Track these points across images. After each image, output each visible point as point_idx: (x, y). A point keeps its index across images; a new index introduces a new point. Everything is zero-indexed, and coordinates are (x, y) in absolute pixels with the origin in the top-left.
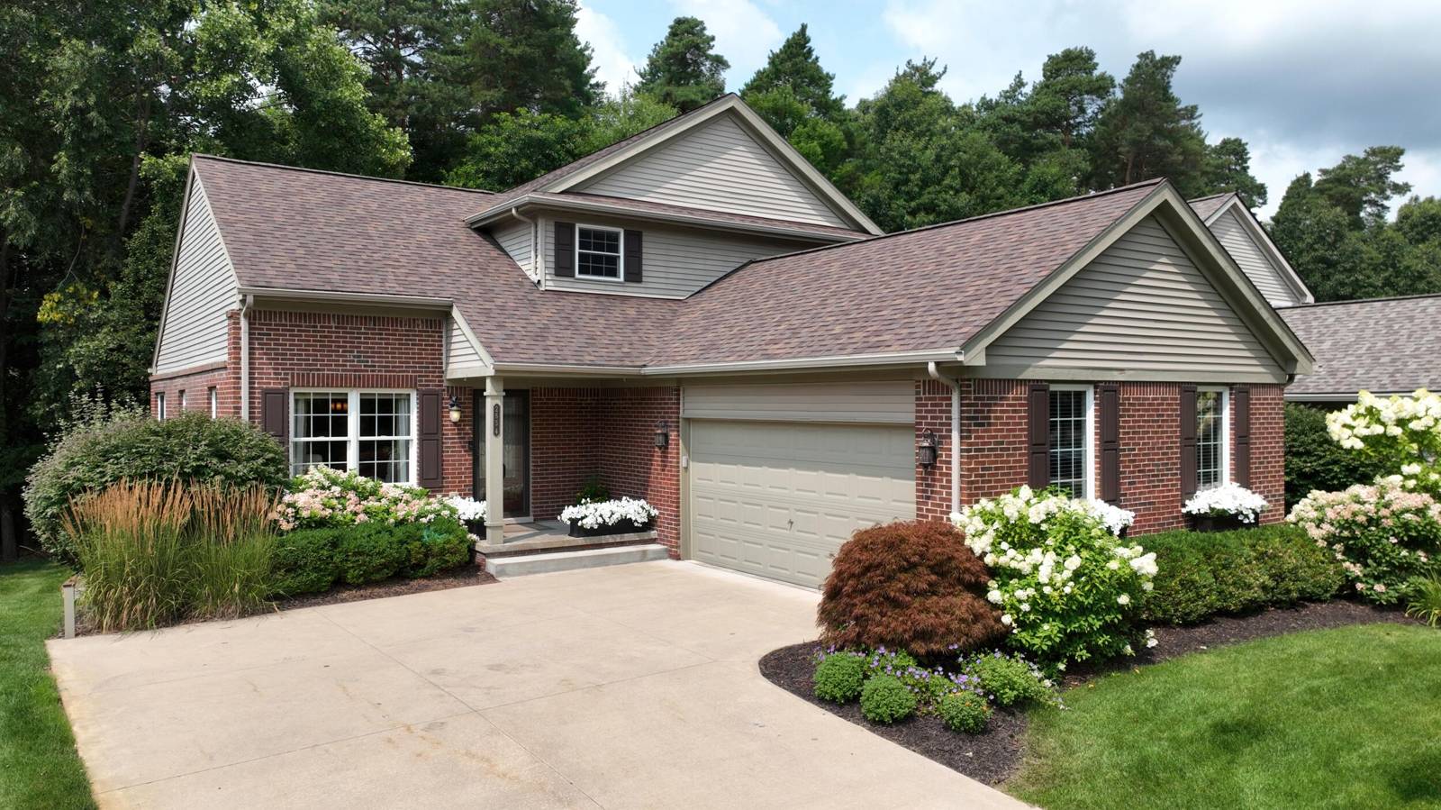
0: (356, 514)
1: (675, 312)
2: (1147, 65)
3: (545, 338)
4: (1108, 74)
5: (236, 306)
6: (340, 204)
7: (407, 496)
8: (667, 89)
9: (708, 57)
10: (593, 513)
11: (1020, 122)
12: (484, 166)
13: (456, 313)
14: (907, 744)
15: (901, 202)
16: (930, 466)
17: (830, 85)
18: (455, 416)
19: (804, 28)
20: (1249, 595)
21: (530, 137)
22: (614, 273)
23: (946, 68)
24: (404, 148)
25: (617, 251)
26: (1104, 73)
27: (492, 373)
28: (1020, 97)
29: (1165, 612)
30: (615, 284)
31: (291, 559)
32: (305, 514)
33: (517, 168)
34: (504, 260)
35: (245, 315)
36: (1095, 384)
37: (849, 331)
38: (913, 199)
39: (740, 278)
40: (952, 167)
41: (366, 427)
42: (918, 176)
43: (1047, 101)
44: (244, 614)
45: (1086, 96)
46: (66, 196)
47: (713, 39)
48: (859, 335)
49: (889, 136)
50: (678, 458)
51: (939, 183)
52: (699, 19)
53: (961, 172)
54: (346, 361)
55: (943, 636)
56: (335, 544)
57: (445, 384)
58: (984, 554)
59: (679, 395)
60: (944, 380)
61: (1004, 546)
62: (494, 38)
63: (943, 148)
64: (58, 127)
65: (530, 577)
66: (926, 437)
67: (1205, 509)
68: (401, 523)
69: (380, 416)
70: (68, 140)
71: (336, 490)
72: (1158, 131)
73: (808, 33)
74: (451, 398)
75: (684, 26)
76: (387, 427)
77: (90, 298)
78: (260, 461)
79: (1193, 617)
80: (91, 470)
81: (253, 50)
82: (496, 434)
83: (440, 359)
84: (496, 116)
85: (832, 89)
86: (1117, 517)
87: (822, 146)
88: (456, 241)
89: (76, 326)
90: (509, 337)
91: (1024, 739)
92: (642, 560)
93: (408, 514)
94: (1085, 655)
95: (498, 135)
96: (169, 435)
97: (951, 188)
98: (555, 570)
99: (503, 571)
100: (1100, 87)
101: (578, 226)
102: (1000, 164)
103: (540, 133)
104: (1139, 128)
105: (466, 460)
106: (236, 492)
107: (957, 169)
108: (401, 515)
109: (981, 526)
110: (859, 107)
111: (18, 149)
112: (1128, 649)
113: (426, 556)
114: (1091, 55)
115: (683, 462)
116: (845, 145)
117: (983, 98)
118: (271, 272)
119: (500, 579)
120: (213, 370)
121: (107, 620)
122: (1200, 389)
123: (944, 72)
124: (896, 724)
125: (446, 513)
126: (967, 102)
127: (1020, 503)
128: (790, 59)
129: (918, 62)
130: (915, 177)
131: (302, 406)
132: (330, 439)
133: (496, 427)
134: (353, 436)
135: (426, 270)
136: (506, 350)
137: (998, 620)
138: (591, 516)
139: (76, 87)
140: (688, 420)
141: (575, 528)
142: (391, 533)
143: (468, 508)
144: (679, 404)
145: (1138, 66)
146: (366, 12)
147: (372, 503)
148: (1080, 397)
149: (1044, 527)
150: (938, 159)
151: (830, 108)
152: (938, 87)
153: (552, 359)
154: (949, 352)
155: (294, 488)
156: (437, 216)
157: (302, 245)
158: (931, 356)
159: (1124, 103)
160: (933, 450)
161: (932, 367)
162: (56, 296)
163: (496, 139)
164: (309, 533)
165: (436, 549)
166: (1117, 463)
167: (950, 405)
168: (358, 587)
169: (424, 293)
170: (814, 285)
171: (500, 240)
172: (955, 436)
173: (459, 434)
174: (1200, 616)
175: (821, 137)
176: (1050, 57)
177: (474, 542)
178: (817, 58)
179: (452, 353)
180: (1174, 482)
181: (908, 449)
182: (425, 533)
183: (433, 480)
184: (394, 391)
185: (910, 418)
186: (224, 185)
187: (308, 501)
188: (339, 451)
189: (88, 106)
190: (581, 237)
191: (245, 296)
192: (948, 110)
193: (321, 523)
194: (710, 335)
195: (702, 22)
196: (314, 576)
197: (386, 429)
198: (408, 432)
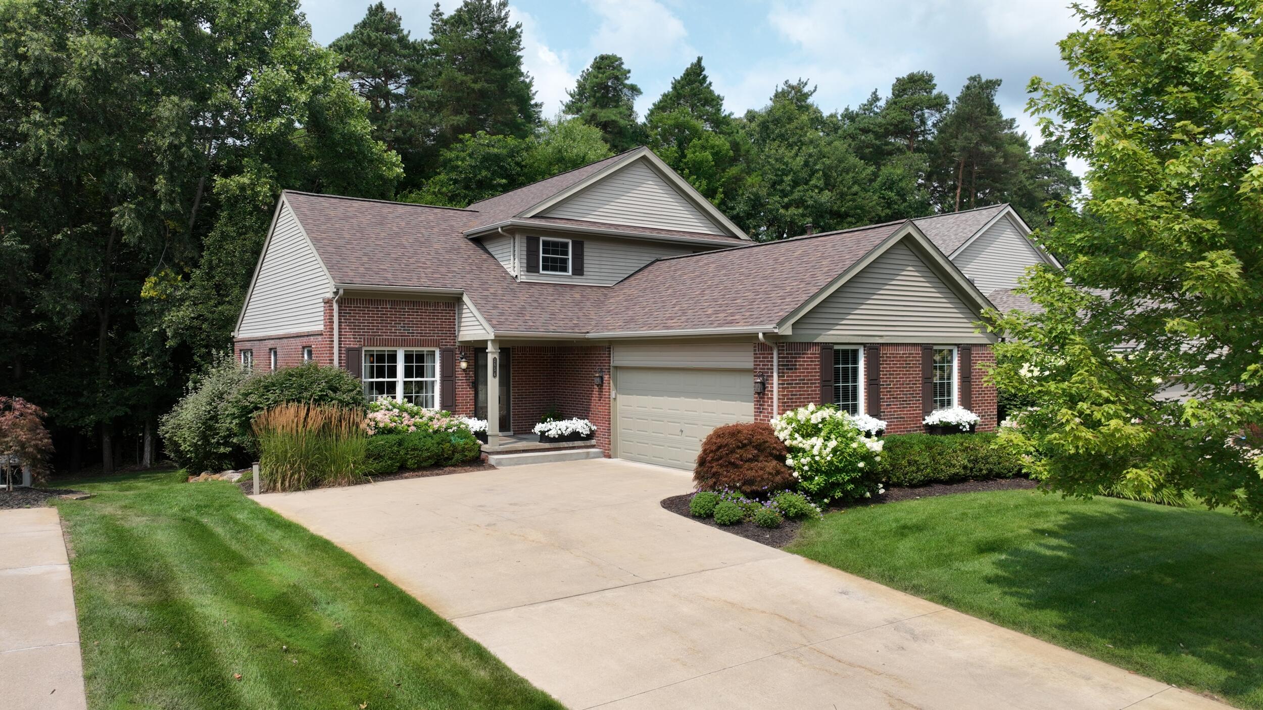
0: (409, 426)
1: (605, 295)
2: (975, 87)
3: (524, 315)
4: (943, 94)
5: (330, 295)
6: (381, 224)
7: (437, 416)
8: (592, 111)
9: (625, 86)
10: (555, 427)
11: (874, 132)
12: (454, 176)
13: (465, 298)
14: (737, 534)
15: (777, 198)
16: (762, 393)
17: (721, 105)
18: (464, 365)
19: (700, 60)
20: (953, 471)
21: (488, 153)
22: (565, 269)
23: (816, 87)
24: (398, 166)
25: (567, 255)
26: (940, 93)
27: (493, 338)
28: (876, 109)
29: (898, 478)
30: (566, 277)
31: (376, 452)
32: (381, 425)
33: (479, 177)
34: (491, 260)
35: (337, 301)
36: (864, 345)
37: (716, 312)
38: (786, 196)
39: (650, 272)
40: (817, 171)
41: (408, 373)
42: (789, 178)
43: (896, 115)
44: (350, 484)
45: (926, 111)
46: (163, 208)
47: (629, 71)
48: (722, 315)
49: (767, 145)
50: (610, 392)
51: (806, 183)
52: (619, 56)
53: (825, 174)
54: (397, 330)
55: (760, 482)
56: (400, 443)
57: (457, 344)
58: (785, 440)
59: (610, 351)
60: (768, 343)
61: (797, 435)
62: (460, 76)
63: (810, 155)
64: (158, 159)
65: (517, 467)
66: (759, 376)
67: (936, 422)
68: (436, 432)
69: (416, 363)
70: (166, 168)
71: (396, 411)
72: (985, 139)
73: (703, 63)
74: (461, 354)
75: (607, 62)
76: (420, 372)
77: (176, 280)
78: (355, 392)
79: (915, 481)
80: (260, 397)
81: (295, 100)
82: (495, 376)
83: (454, 328)
84: (461, 136)
85: (723, 108)
86: (874, 424)
87: (713, 154)
88: (459, 248)
89: (166, 300)
90: (502, 314)
91: (798, 531)
92: (586, 458)
93: (440, 427)
94: (840, 494)
95: (463, 151)
96: (302, 376)
97: (816, 187)
98: (532, 463)
99: (500, 463)
100: (937, 104)
101: (541, 239)
102: (855, 167)
103: (496, 150)
104: (969, 137)
105: (470, 394)
106: (346, 410)
107: (821, 172)
108: (436, 427)
109: (784, 425)
110: (746, 116)
111: (131, 174)
112: (868, 495)
113: (454, 452)
114: (931, 78)
115: (613, 395)
116: (731, 153)
117: (847, 109)
118: (351, 274)
119: (498, 468)
120: (307, 336)
121: (279, 485)
122: (935, 347)
123: (815, 91)
124: (733, 525)
125: (462, 426)
126: (833, 112)
127: (807, 413)
128: (688, 84)
129: (794, 83)
130: (788, 179)
131: (368, 357)
132: (386, 380)
133: (494, 372)
134: (400, 378)
135: (443, 270)
136: (500, 323)
137: (791, 475)
138: (554, 430)
139: (174, 130)
140: (616, 368)
141: (543, 437)
142: (432, 438)
143: (475, 425)
144: (610, 357)
145: (968, 88)
146: (365, 59)
147: (417, 420)
148: (855, 353)
149: (820, 426)
150: (806, 164)
151: (721, 123)
152: (810, 100)
153: (529, 329)
154: (770, 327)
155: (375, 409)
156: (444, 230)
157: (365, 254)
158: (760, 329)
159: (957, 117)
160: (763, 384)
161: (761, 336)
162: (153, 279)
163: (462, 154)
164: (385, 436)
165: (459, 449)
166: (878, 393)
167: (772, 358)
168: (413, 470)
169: (445, 286)
170: (698, 280)
171: (487, 247)
172: (775, 375)
173: (466, 377)
174: (919, 481)
175: (713, 147)
176: (898, 80)
177: (480, 446)
178: (710, 84)
179: (463, 324)
180: (917, 406)
181: (749, 384)
182: (452, 438)
183: (450, 405)
184: (425, 349)
185: (750, 365)
186: (308, 213)
187: (382, 417)
188: (392, 387)
189: (181, 142)
190: (543, 245)
191: (338, 289)
192: (818, 120)
193: (390, 431)
194: (630, 313)
195: (620, 59)
196: (389, 462)
197: (420, 373)
198: (434, 376)
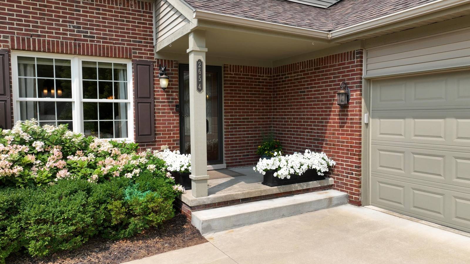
7: (116, 151)
10: (285, 164)
18: (164, 83)
27: (194, 26)
41: (89, 91)
50: (360, 115)
54: (67, 30)
57: (156, 57)
59: (362, 57)
68: (105, 178)
74: (160, 69)
82: (199, 90)
83: (151, 36)
92: (328, 207)
93: (113, 170)
98: (257, 222)
99: (209, 226)
105: (174, 120)
108: (105, 171)
115: (365, 118)
119: (206, 236)
132: (56, 100)
133: (199, 83)
134: (77, 98)
138: (285, 168)
140: (369, 81)
141: (270, 178)
143: (174, 161)
144: (361, 66)
165: (138, 210)
173: (168, 99)
179: (160, 28)
183: (147, 133)
184: (112, 61)
197: (106, 91)
198: (126, 98)
